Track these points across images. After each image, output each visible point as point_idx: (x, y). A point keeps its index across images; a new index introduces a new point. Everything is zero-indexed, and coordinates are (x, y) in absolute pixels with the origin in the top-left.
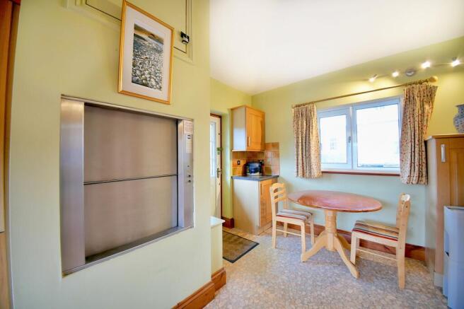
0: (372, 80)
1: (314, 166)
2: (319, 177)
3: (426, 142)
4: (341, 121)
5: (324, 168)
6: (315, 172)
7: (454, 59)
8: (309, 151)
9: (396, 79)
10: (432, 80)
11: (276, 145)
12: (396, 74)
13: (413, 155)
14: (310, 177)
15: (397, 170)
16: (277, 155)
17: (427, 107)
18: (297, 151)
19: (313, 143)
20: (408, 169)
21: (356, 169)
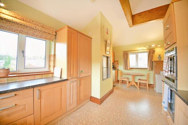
0: (142, 47)
1: (128, 67)
2: (129, 69)
3: (153, 62)
4: (134, 56)
5: (130, 67)
6: (129, 68)
7: (159, 45)
8: (127, 63)
9: (147, 48)
10: (154, 49)
11: (118, 61)
12: (147, 47)
13: (150, 65)
14: (127, 69)
15: (147, 68)
16: (118, 64)
17: (153, 54)
18: (124, 63)
19: (128, 61)
20: (149, 67)
21: (138, 67)
